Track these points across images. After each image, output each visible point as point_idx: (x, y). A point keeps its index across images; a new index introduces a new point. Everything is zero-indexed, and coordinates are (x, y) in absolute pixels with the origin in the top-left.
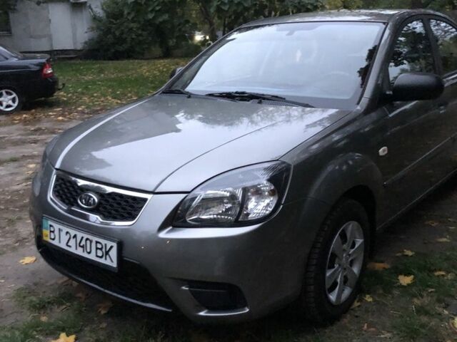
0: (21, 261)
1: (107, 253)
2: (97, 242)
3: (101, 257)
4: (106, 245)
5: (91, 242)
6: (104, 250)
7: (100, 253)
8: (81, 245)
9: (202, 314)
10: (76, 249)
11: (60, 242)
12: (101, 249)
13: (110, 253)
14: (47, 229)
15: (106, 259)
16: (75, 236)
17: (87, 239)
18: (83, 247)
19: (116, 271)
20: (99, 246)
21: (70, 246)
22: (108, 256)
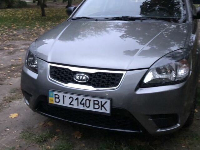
0: (10, 117)
1: (102, 106)
2: (94, 101)
3: (98, 109)
4: (101, 101)
5: (90, 101)
6: (100, 104)
7: (96, 106)
8: (82, 103)
9: (158, 131)
10: (78, 106)
11: (64, 103)
12: (98, 104)
13: (105, 106)
14: (52, 97)
15: (101, 109)
16: (77, 99)
17: (87, 99)
18: (83, 104)
19: (110, 115)
20: (96, 102)
21: (73, 105)
22: (103, 108)
